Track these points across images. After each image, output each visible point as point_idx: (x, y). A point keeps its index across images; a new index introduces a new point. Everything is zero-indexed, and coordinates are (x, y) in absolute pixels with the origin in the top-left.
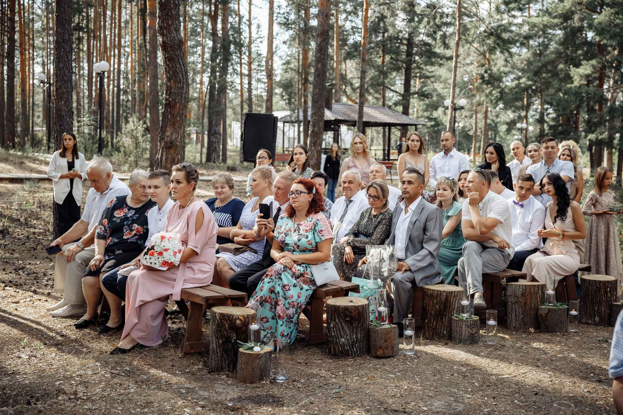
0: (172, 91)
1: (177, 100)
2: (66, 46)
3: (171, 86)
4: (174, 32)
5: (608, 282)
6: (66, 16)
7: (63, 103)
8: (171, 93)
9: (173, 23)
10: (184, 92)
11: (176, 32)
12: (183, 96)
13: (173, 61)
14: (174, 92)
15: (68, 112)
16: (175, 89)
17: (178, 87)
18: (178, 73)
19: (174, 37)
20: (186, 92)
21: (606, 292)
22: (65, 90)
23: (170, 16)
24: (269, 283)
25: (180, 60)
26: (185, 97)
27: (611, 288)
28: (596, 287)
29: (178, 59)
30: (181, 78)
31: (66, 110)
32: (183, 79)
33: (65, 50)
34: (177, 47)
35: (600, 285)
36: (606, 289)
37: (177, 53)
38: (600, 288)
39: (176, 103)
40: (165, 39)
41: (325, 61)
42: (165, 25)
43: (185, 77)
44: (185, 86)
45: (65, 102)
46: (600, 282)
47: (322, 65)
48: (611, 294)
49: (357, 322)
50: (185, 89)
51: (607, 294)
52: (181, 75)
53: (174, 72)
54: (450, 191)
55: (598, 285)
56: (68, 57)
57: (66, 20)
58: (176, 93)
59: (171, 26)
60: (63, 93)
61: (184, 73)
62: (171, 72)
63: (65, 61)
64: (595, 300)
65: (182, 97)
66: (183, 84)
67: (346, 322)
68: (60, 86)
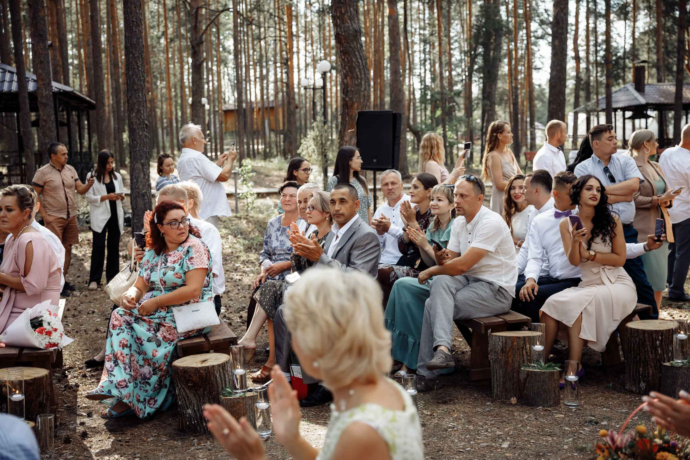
0: (349, 89)
1: (354, 100)
2: (134, 51)
3: (347, 84)
4: (349, 21)
5: (656, 332)
6: (133, 17)
7: (134, 114)
8: (347, 91)
9: (346, 11)
10: (363, 89)
11: (351, 20)
12: (362, 94)
13: (349, 54)
14: (351, 90)
15: (140, 124)
16: (352, 87)
17: (355, 85)
18: (354, 68)
19: (349, 27)
20: (365, 89)
21: (654, 348)
22: (135, 101)
23: (343, 3)
24: (118, 334)
25: (357, 53)
26: (364, 95)
27: (661, 341)
28: (639, 339)
29: (354, 52)
30: (358, 73)
31: (138, 122)
32: (361, 74)
33: (133, 55)
34: (351, 38)
35: (644, 336)
36: (654, 341)
37: (352, 45)
38: (645, 341)
39: (353, 103)
40: (339, 30)
41: (563, 37)
42: (338, 14)
43: (363, 72)
44: (363, 83)
45: (136, 113)
46: (644, 331)
47: (560, 42)
48: (662, 349)
49: (202, 389)
50: (363, 86)
51: (656, 350)
52: (357, 70)
53: (349, 68)
54: (447, 202)
55: (641, 337)
56: (137, 63)
57: (133, 21)
58: (353, 91)
59: (344, 14)
60: (134, 104)
61: (361, 68)
62: (347, 68)
63: (134, 68)
64: (638, 357)
65: (360, 95)
66: (361, 80)
67: (190, 388)
68: (130, 97)
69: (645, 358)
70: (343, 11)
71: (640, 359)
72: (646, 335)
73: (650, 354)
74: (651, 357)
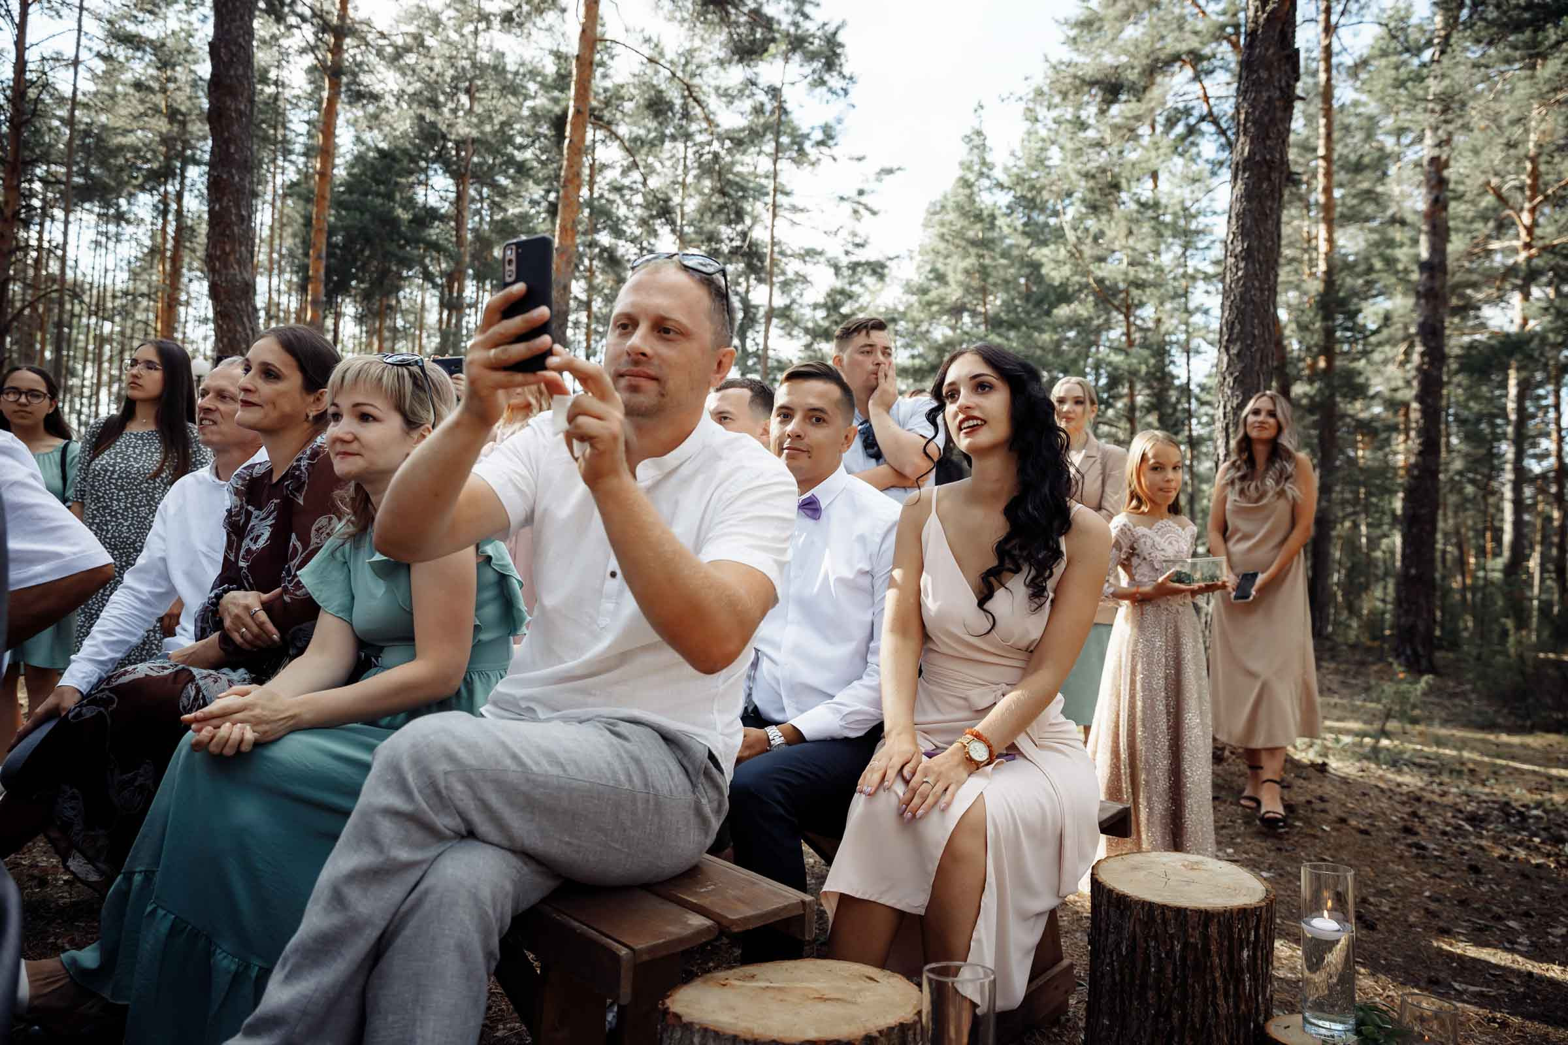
21: (1234, 972)
28: (1185, 945)
35: (1206, 937)
38: (1207, 951)
46: (1206, 916)
51: (1239, 981)
54: (394, 422)
64: (1176, 1014)
69: (1204, 1017)
70: (228, 249)
71: (1183, 1020)
72: (1213, 930)
73: (1221, 1001)
74: (1223, 1011)
